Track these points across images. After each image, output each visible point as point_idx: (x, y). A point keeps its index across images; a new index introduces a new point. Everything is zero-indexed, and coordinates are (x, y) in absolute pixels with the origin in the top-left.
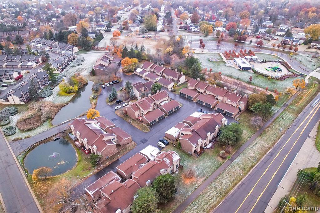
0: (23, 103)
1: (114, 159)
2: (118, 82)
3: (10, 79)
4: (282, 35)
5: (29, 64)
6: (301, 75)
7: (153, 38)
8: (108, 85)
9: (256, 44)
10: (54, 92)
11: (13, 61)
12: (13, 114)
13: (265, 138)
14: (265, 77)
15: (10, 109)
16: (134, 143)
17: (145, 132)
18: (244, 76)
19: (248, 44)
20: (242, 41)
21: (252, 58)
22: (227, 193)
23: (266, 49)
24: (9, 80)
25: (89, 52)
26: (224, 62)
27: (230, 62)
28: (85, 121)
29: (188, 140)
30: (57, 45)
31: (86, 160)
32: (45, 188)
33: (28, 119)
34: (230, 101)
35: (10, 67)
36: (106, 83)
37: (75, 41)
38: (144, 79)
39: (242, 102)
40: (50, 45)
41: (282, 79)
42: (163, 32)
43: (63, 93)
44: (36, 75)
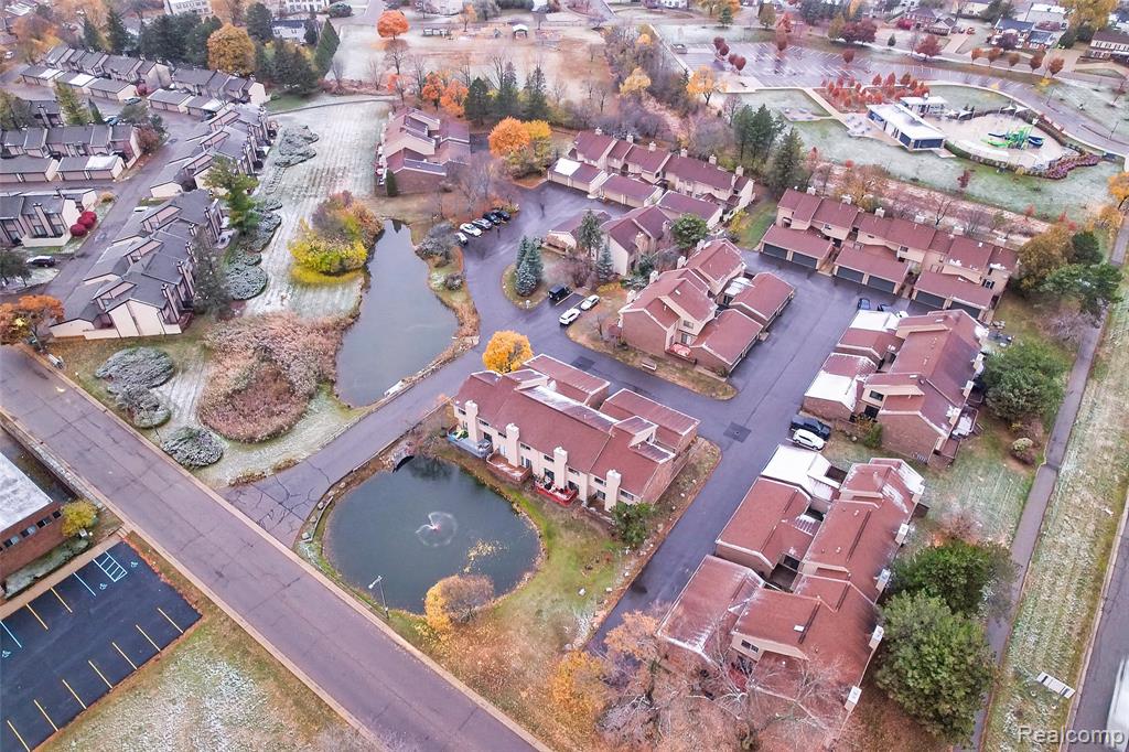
0: (176, 329)
1: (672, 510)
2: (506, 219)
3: (50, 232)
4: (975, 13)
5: (96, 162)
6: (1109, 157)
7: (533, 38)
8: (477, 232)
9: (909, 52)
10: (270, 275)
11: (13, 152)
12: (163, 379)
13: (1109, 381)
14: (1001, 170)
15: (139, 357)
16: (707, 443)
17: (721, 398)
18: (933, 172)
19: (883, 53)
20: (860, 43)
21: (927, 102)
22: (1099, 578)
23: (947, 69)
24: (45, 236)
25: (315, 104)
26: (837, 122)
27: (856, 121)
28: (518, 384)
29: (920, 414)
30: (167, 77)
31: (568, 526)
32: (485, 652)
33: (238, 392)
34: (958, 263)
35: (12, 179)
36: (468, 225)
37: (241, 60)
38: (598, 200)
39: (997, 266)
40: (134, 79)
41: (1056, 172)
42: (557, 14)
43: (312, 277)
44: (172, 210)
